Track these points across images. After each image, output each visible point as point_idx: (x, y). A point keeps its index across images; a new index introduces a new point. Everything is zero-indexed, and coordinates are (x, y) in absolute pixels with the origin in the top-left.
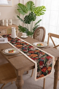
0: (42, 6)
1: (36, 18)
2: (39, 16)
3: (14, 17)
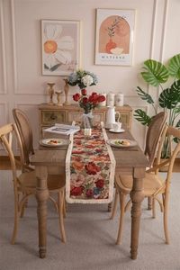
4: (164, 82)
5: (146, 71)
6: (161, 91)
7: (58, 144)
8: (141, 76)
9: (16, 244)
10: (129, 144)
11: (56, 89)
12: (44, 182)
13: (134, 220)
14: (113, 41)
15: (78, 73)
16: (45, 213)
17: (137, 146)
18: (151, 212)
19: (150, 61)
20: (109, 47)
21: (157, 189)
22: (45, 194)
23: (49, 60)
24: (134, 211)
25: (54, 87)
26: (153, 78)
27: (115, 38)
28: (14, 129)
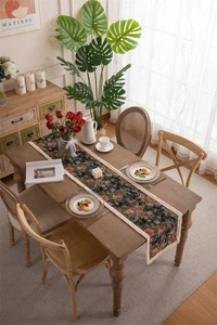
0: (130, 21)
1: (111, 56)
2: (122, 52)
3: (48, 59)
4: (84, 42)
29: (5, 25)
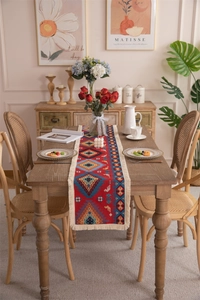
4: (197, 69)
5: (173, 56)
6: (193, 82)
7: (60, 156)
8: (166, 63)
9: (11, 283)
10: (151, 155)
11: (57, 83)
12: (44, 207)
13: (159, 251)
14: (130, 18)
15: (85, 63)
16: (46, 244)
17: (161, 157)
18: (181, 239)
19: (178, 42)
20: (125, 26)
21: (187, 211)
22: (46, 221)
23: (47, 46)
24: (157, 239)
25: (54, 81)
26: (182, 65)
27: (132, 15)
28: (4, 139)
29: (117, 40)
